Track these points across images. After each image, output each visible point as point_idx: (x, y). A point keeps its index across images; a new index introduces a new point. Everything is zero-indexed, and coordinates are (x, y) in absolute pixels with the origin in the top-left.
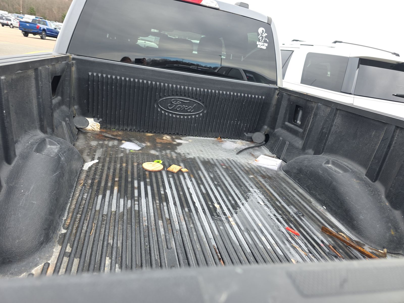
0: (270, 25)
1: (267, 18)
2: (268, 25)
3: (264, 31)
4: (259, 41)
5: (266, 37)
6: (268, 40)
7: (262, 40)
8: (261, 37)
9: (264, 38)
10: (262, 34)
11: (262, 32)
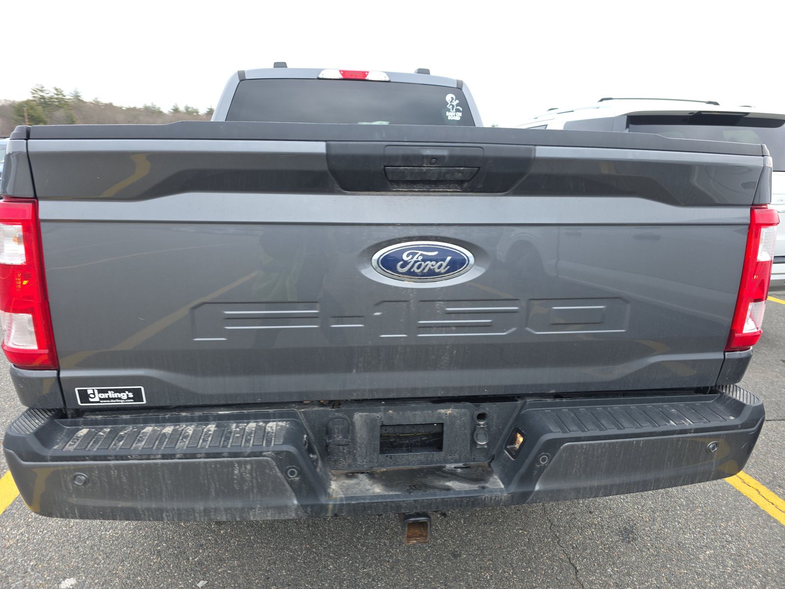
0: (461, 89)
1: (456, 81)
2: (459, 89)
3: (454, 97)
4: (449, 111)
6: (461, 109)
7: (453, 110)
8: (451, 106)
9: (455, 106)
10: (451, 102)
11: (451, 99)
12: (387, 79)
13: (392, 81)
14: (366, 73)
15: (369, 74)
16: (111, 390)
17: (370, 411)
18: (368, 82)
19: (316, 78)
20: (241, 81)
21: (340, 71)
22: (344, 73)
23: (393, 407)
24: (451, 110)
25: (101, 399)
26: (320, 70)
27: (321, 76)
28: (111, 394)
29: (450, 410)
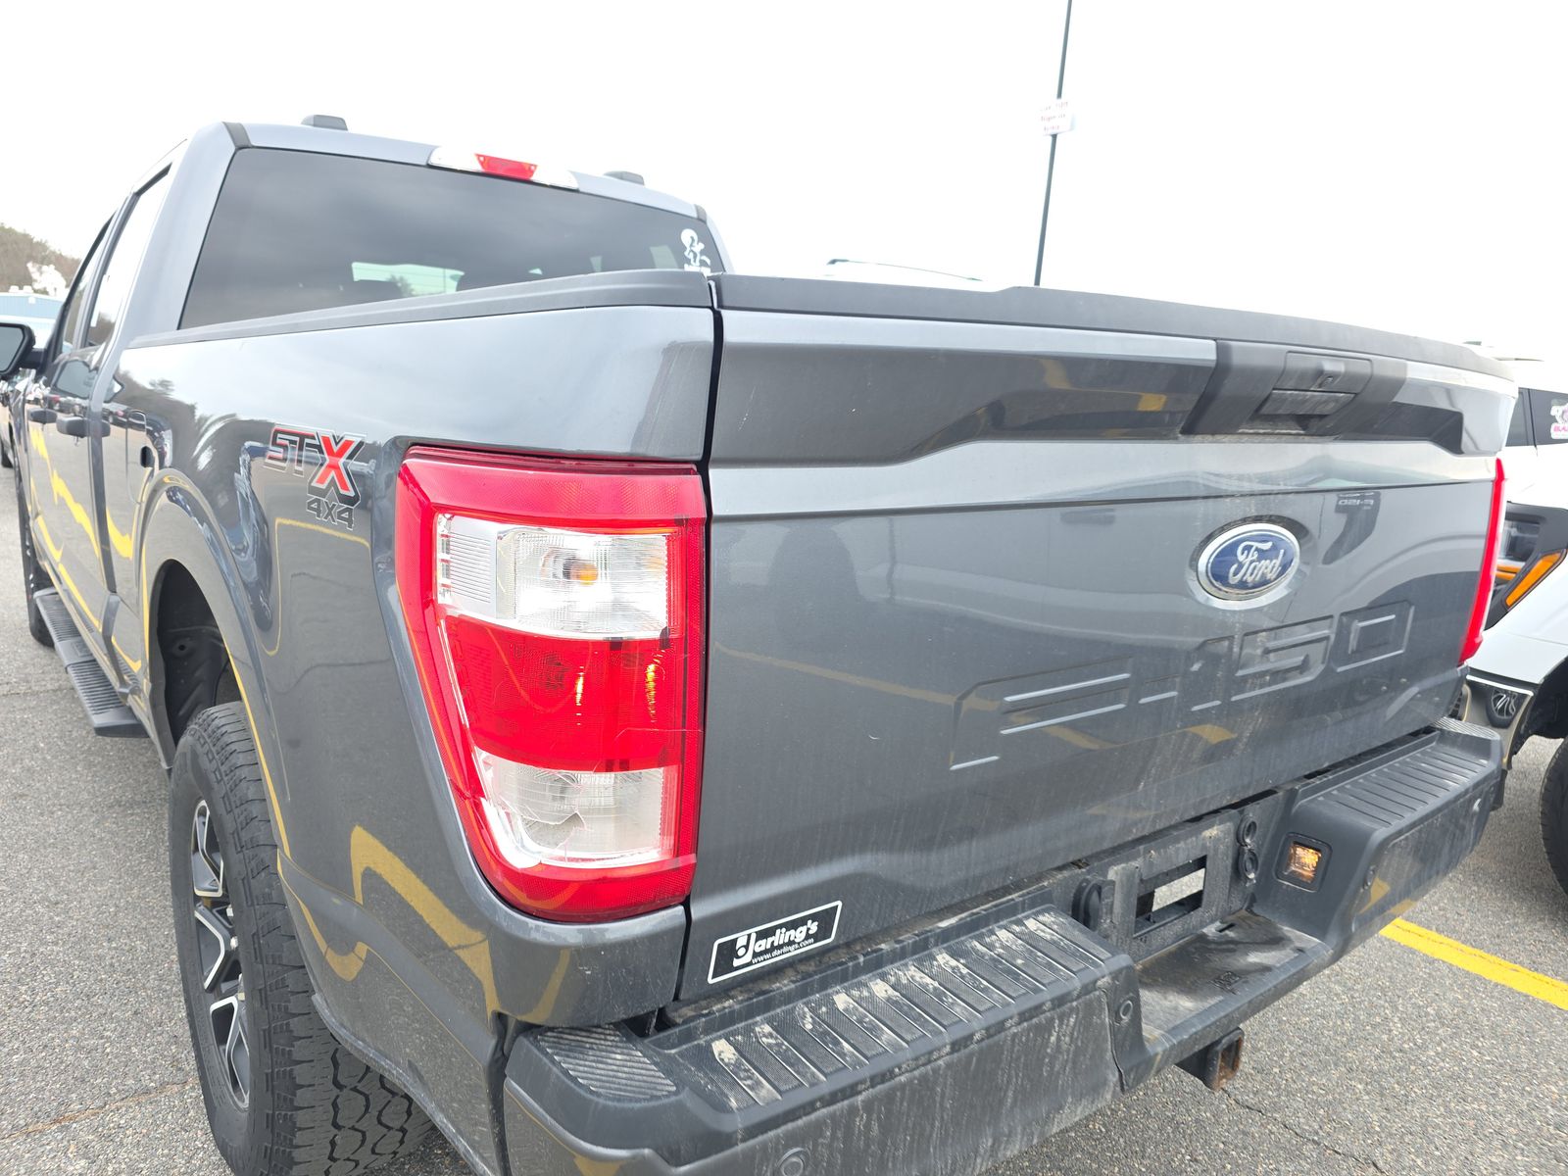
0: (704, 222)
1: (694, 208)
2: (700, 223)
3: (696, 238)
4: (689, 263)
5: (702, 252)
6: (708, 261)
7: (695, 261)
8: (691, 254)
9: (698, 255)
10: (691, 245)
11: (690, 240)
12: (574, 185)
13: (582, 190)
14: (533, 168)
15: (538, 168)
16: (780, 926)
17: (1128, 860)
18: (534, 187)
19: (424, 163)
20: (239, 148)
21: (479, 156)
22: (486, 161)
23: (1153, 844)
24: (692, 262)
25: (755, 955)
26: (432, 149)
27: (434, 161)
28: (780, 937)
29: (1215, 828)
